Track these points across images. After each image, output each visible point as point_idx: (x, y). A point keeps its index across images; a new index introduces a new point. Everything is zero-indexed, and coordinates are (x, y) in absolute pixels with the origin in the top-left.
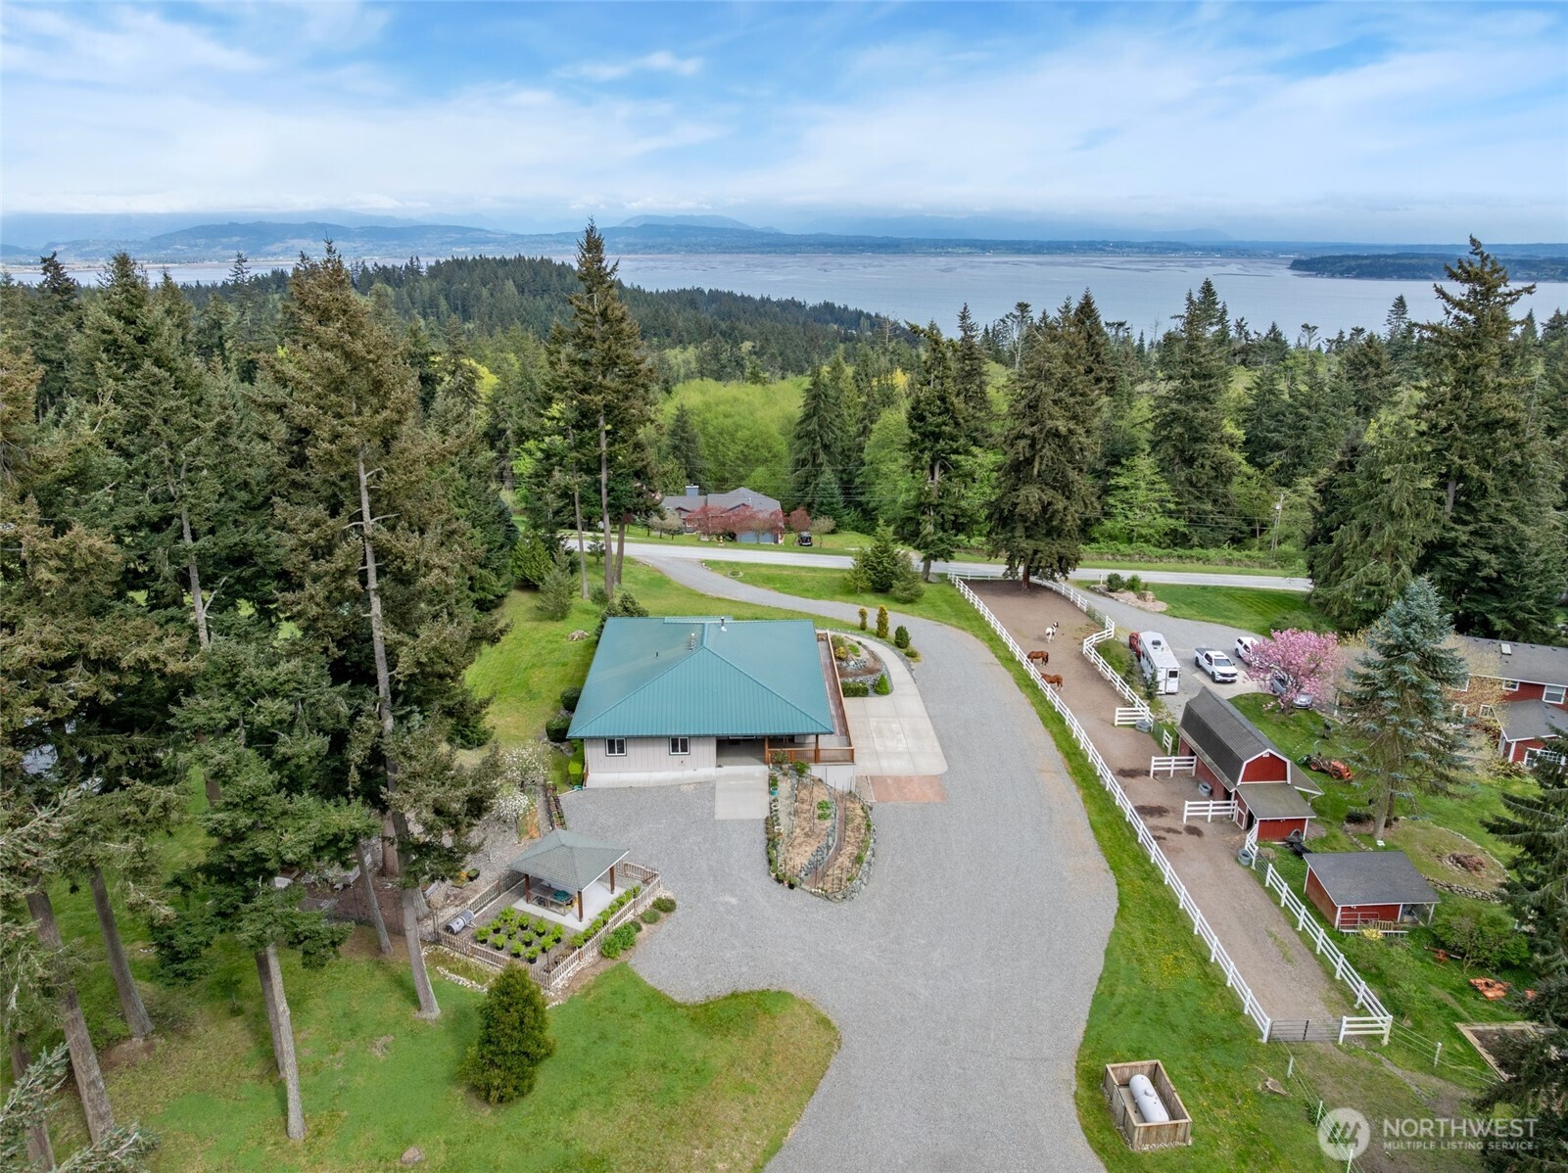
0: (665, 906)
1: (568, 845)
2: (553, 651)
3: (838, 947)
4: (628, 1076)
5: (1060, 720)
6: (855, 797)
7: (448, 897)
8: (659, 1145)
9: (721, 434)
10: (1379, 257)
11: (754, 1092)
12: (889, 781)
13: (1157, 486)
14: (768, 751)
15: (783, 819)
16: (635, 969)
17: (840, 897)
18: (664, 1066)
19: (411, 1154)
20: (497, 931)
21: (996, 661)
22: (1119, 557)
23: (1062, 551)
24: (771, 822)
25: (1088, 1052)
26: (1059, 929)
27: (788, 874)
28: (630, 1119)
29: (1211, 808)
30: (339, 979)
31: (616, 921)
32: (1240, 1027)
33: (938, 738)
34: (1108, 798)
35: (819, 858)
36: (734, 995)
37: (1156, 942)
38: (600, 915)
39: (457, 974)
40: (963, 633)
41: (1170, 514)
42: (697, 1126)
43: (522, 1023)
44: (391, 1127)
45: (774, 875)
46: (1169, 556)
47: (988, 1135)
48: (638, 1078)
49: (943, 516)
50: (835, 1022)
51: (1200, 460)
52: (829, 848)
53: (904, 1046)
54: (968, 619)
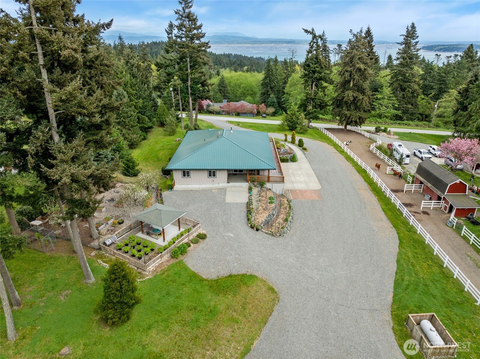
0: (202, 237)
1: (159, 209)
2: (168, 145)
3: (278, 256)
4: (178, 313)
5: (365, 171)
6: (284, 196)
7: (108, 230)
8: (189, 349)
9: (236, 86)
10: (451, 45)
11: (238, 323)
12: (298, 192)
13: (391, 98)
14: (248, 177)
15: (254, 203)
16: (186, 263)
17: (278, 235)
18: (195, 308)
19: (65, 350)
20: (127, 245)
21: (337, 152)
22: (377, 123)
23: (361, 115)
24: (249, 204)
25: (396, 307)
26: (374, 251)
27: (256, 225)
28: (177, 334)
29: (433, 204)
30: (53, 264)
31: (179, 242)
32: (464, 297)
33: (317, 177)
34: (389, 199)
35: (269, 219)
36: (230, 276)
37: (418, 258)
38: (172, 239)
39: (106, 263)
40: (324, 143)
41: (396, 109)
42: (209, 339)
43: (121, 288)
44: (59, 336)
45: (250, 225)
46: (395, 123)
47: (352, 348)
48: (182, 314)
49: (315, 103)
50: (276, 290)
51: (408, 89)
52: (273, 215)
53: (309, 301)
54: (325, 139)
